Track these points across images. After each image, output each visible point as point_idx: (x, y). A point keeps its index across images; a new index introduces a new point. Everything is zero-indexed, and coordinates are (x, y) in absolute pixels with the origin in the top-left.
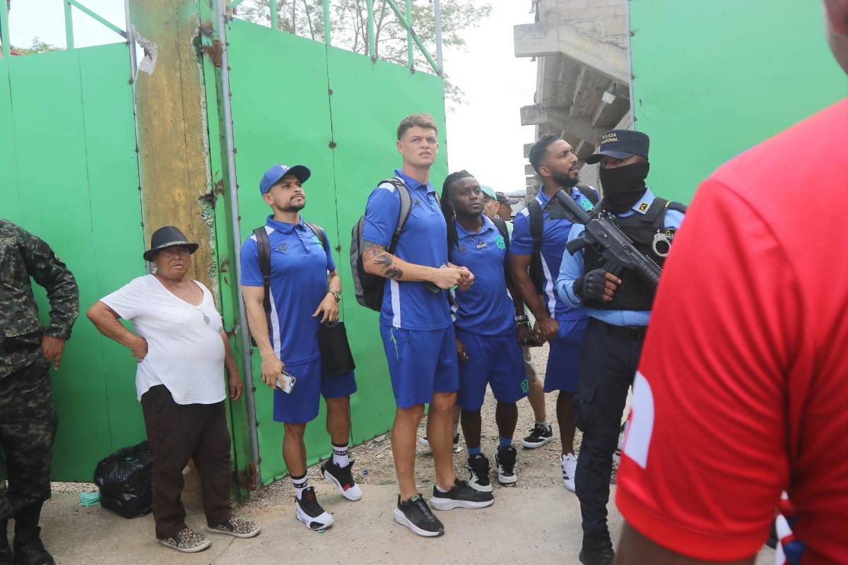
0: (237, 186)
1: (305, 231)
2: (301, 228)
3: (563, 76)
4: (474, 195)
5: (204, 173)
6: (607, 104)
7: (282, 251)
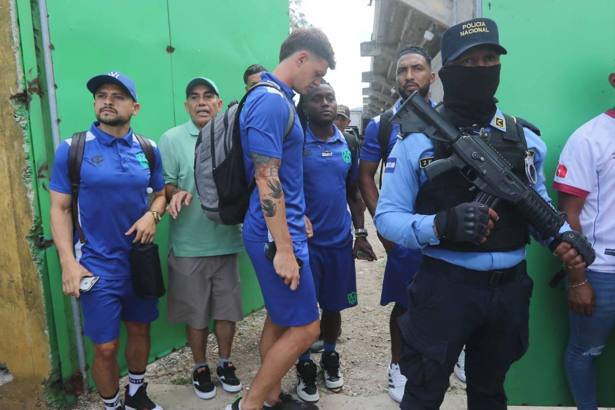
0: (56, 86)
3: (394, 18)
4: (326, 102)
5: (15, 70)
6: (428, 41)
7: (95, 164)
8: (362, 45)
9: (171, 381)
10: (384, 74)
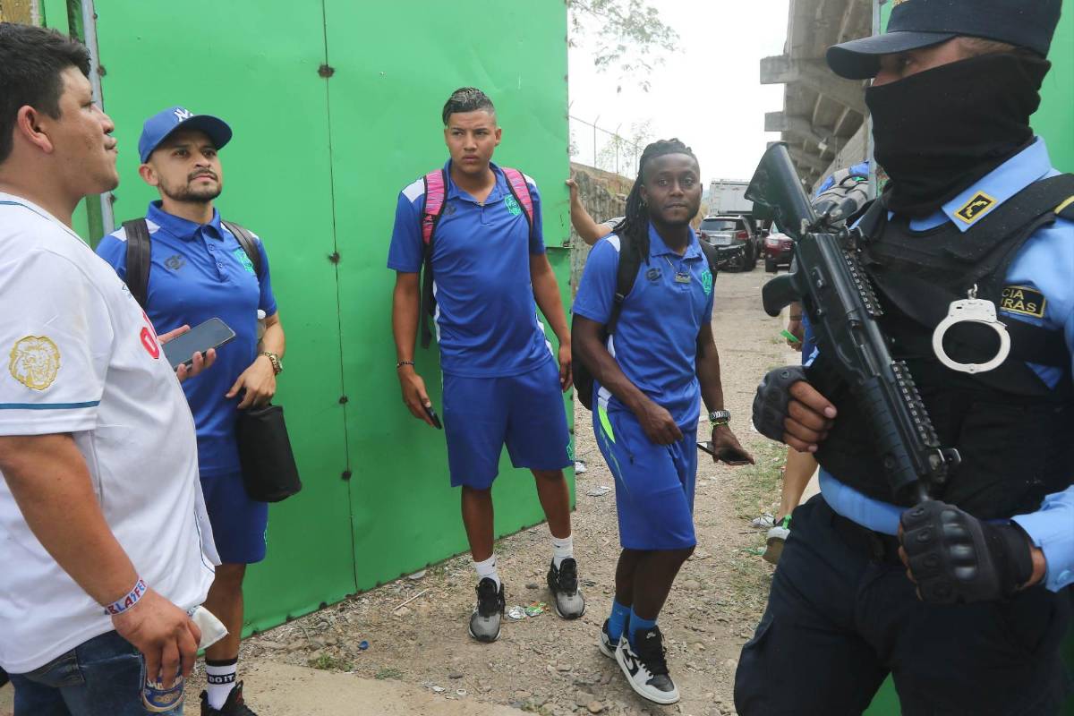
1: (221, 239)
2: (215, 233)
3: (823, 12)
4: (677, 189)
7: (172, 270)
8: (764, 62)
9: (309, 661)
10: (807, 117)
